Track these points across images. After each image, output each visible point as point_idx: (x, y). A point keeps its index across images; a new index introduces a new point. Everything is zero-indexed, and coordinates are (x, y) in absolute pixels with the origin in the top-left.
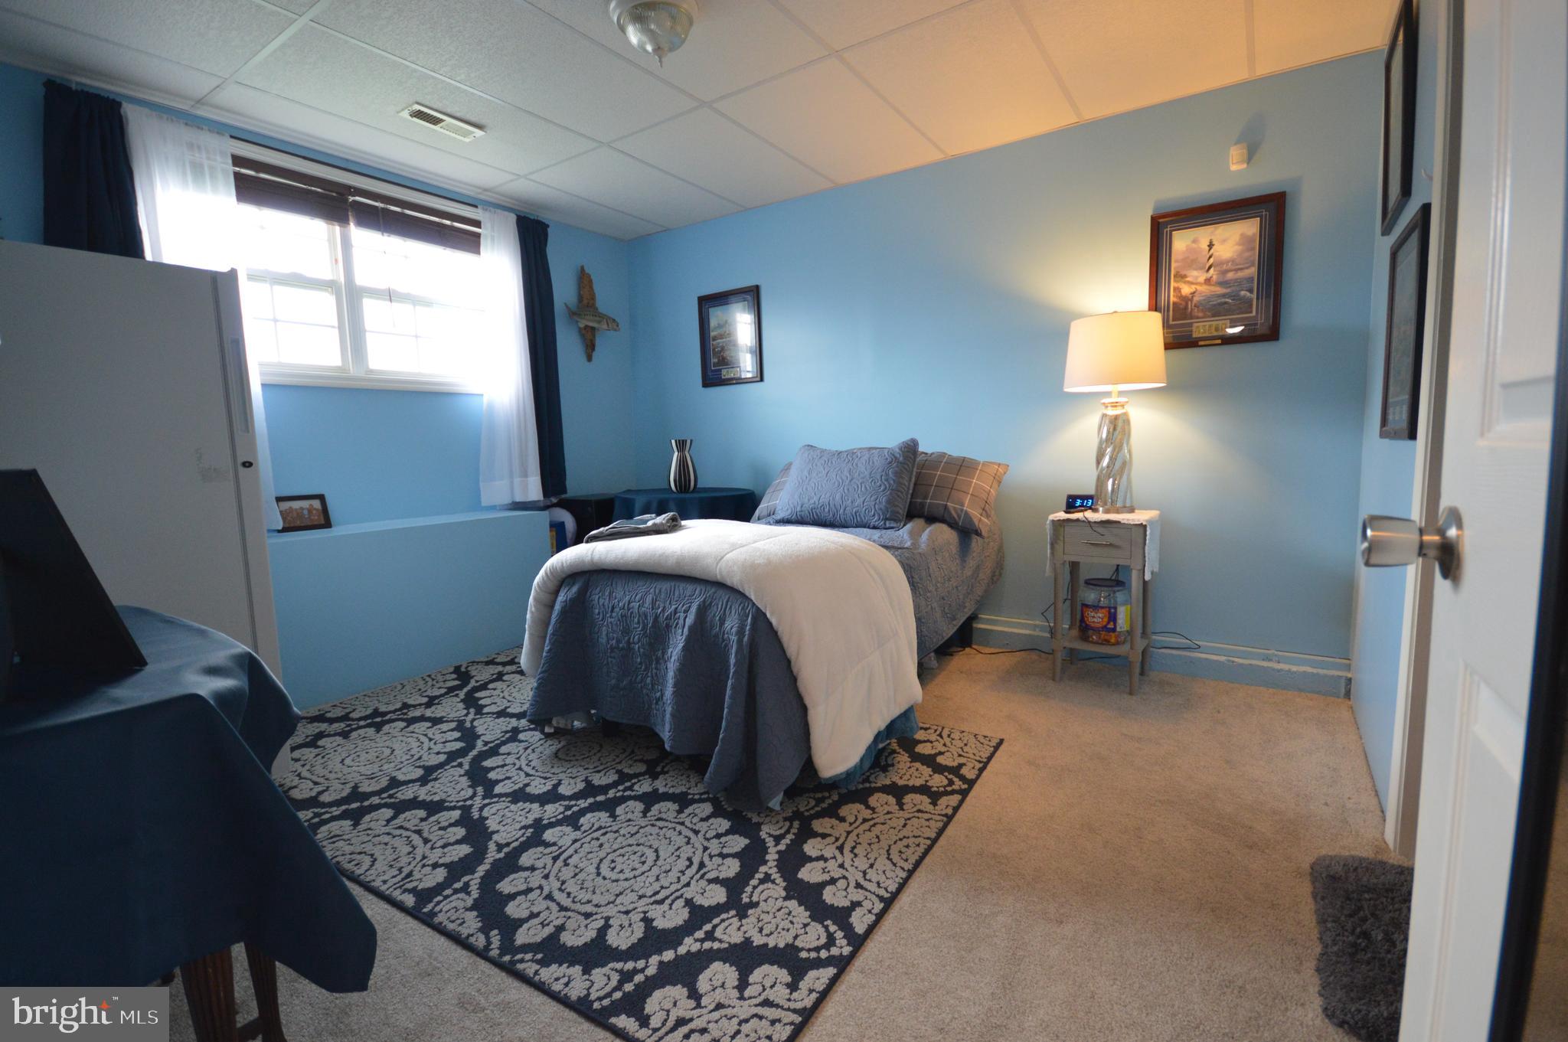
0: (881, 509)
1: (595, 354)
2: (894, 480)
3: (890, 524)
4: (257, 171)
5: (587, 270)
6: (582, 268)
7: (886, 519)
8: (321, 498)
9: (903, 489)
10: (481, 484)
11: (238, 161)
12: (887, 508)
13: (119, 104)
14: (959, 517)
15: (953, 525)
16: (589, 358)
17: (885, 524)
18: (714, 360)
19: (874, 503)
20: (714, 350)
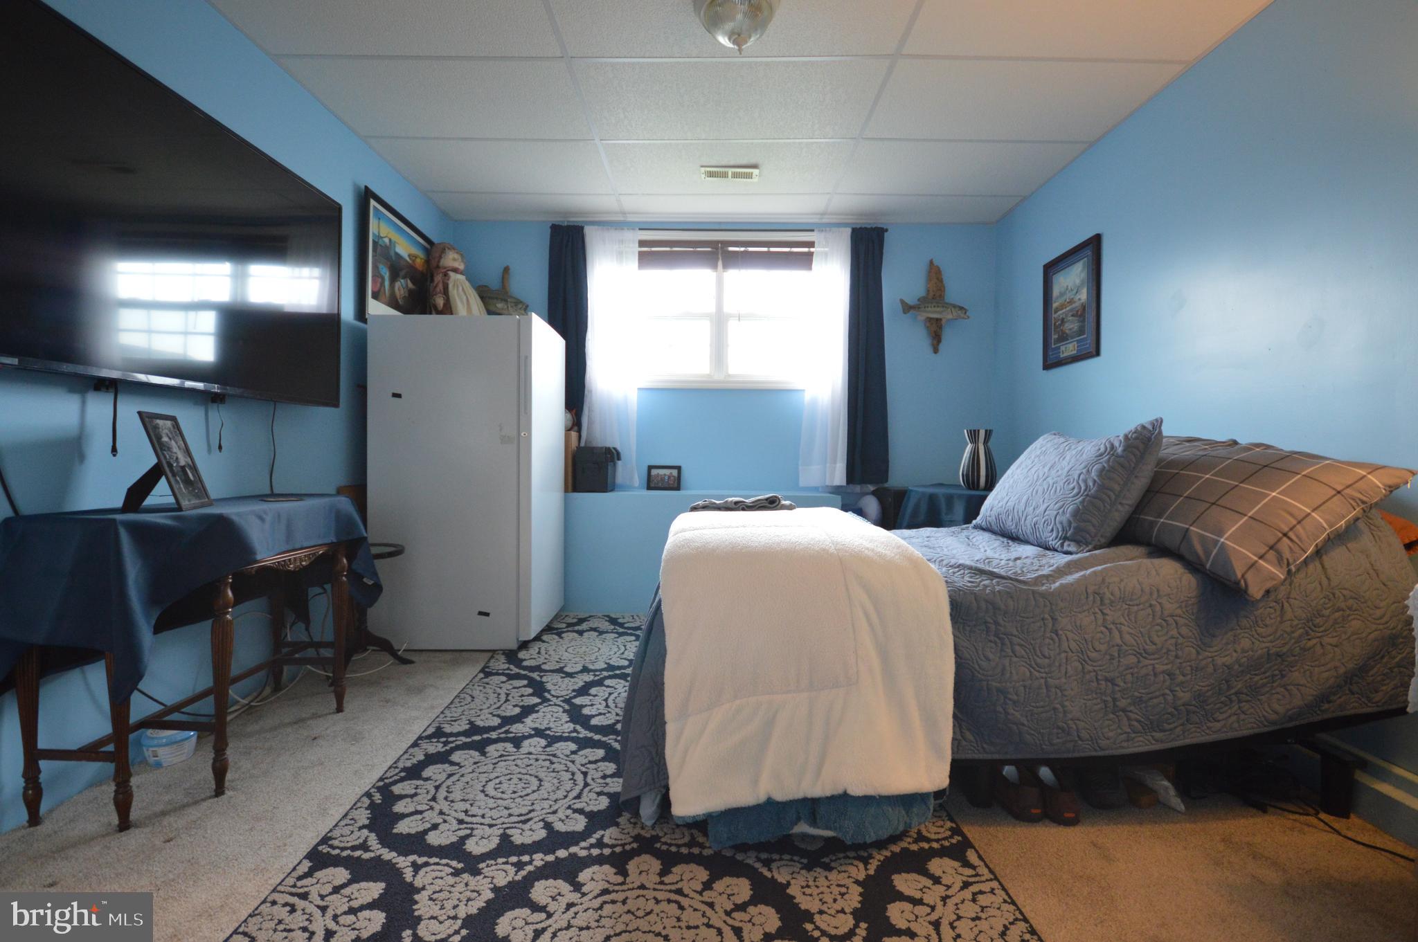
0: (1061, 523)
1: (942, 347)
2: (1095, 482)
3: (1069, 545)
4: (671, 247)
5: (936, 262)
6: (931, 262)
7: (1065, 539)
8: (679, 468)
9: (1109, 497)
10: (800, 468)
11: (642, 243)
12: (1070, 523)
13: (582, 228)
14: (1208, 554)
15: (1193, 566)
16: (936, 351)
17: (1062, 545)
18: (1055, 337)
19: (1055, 513)
20: (1055, 324)
